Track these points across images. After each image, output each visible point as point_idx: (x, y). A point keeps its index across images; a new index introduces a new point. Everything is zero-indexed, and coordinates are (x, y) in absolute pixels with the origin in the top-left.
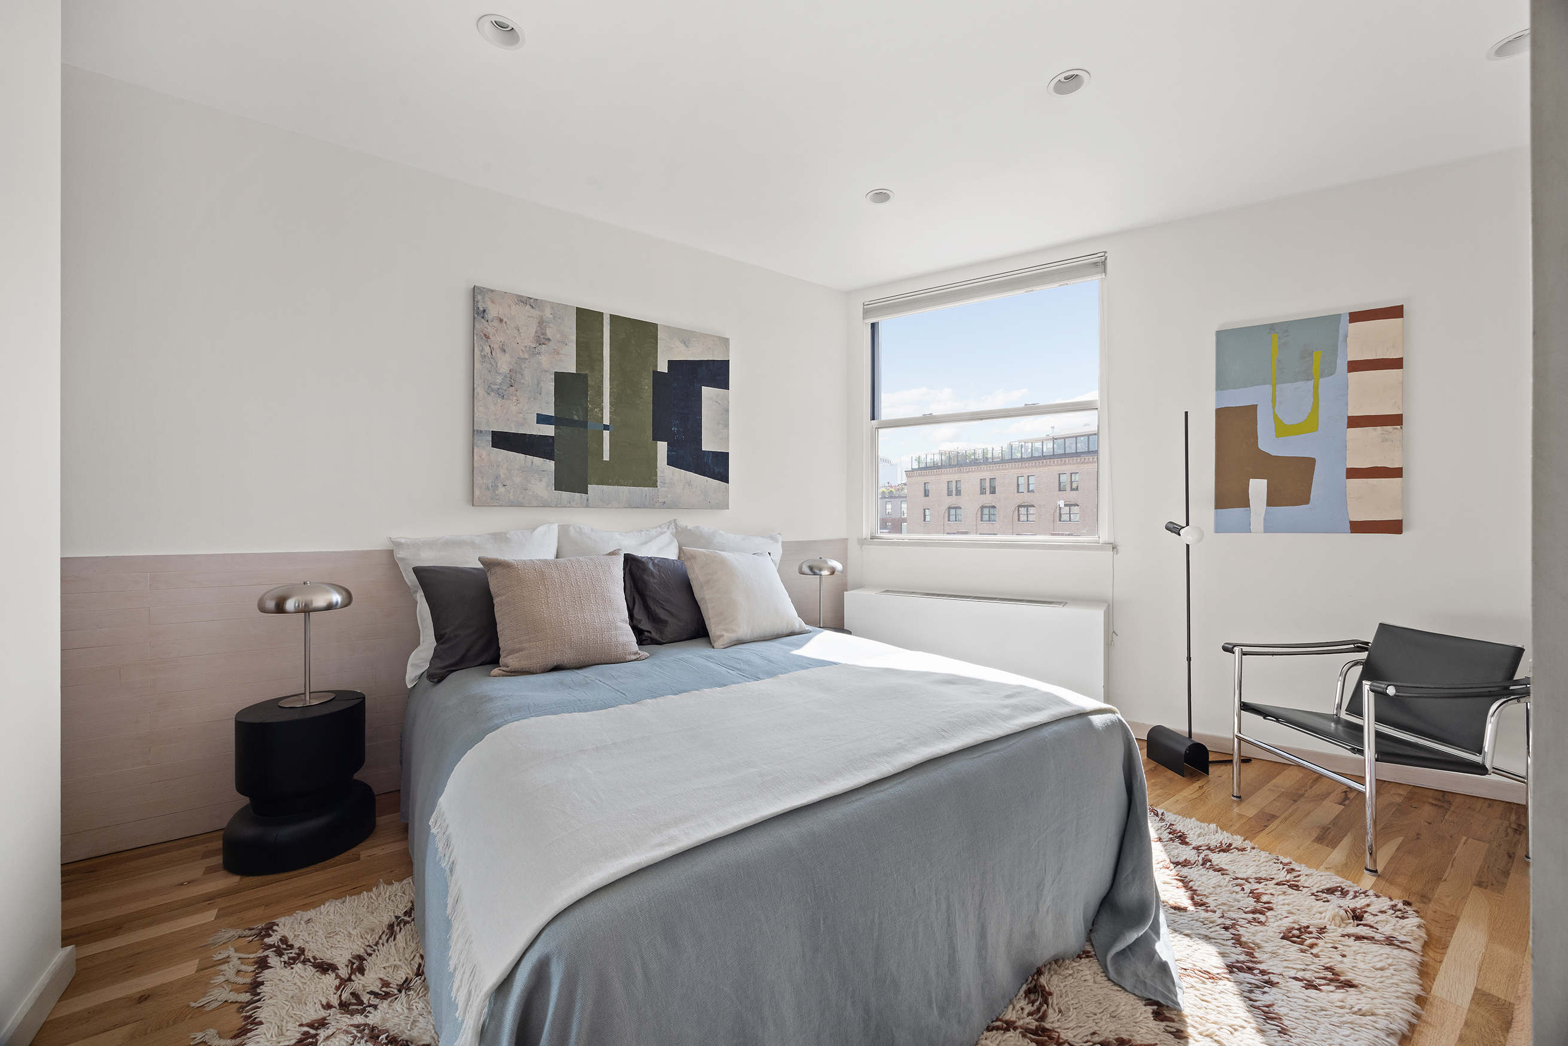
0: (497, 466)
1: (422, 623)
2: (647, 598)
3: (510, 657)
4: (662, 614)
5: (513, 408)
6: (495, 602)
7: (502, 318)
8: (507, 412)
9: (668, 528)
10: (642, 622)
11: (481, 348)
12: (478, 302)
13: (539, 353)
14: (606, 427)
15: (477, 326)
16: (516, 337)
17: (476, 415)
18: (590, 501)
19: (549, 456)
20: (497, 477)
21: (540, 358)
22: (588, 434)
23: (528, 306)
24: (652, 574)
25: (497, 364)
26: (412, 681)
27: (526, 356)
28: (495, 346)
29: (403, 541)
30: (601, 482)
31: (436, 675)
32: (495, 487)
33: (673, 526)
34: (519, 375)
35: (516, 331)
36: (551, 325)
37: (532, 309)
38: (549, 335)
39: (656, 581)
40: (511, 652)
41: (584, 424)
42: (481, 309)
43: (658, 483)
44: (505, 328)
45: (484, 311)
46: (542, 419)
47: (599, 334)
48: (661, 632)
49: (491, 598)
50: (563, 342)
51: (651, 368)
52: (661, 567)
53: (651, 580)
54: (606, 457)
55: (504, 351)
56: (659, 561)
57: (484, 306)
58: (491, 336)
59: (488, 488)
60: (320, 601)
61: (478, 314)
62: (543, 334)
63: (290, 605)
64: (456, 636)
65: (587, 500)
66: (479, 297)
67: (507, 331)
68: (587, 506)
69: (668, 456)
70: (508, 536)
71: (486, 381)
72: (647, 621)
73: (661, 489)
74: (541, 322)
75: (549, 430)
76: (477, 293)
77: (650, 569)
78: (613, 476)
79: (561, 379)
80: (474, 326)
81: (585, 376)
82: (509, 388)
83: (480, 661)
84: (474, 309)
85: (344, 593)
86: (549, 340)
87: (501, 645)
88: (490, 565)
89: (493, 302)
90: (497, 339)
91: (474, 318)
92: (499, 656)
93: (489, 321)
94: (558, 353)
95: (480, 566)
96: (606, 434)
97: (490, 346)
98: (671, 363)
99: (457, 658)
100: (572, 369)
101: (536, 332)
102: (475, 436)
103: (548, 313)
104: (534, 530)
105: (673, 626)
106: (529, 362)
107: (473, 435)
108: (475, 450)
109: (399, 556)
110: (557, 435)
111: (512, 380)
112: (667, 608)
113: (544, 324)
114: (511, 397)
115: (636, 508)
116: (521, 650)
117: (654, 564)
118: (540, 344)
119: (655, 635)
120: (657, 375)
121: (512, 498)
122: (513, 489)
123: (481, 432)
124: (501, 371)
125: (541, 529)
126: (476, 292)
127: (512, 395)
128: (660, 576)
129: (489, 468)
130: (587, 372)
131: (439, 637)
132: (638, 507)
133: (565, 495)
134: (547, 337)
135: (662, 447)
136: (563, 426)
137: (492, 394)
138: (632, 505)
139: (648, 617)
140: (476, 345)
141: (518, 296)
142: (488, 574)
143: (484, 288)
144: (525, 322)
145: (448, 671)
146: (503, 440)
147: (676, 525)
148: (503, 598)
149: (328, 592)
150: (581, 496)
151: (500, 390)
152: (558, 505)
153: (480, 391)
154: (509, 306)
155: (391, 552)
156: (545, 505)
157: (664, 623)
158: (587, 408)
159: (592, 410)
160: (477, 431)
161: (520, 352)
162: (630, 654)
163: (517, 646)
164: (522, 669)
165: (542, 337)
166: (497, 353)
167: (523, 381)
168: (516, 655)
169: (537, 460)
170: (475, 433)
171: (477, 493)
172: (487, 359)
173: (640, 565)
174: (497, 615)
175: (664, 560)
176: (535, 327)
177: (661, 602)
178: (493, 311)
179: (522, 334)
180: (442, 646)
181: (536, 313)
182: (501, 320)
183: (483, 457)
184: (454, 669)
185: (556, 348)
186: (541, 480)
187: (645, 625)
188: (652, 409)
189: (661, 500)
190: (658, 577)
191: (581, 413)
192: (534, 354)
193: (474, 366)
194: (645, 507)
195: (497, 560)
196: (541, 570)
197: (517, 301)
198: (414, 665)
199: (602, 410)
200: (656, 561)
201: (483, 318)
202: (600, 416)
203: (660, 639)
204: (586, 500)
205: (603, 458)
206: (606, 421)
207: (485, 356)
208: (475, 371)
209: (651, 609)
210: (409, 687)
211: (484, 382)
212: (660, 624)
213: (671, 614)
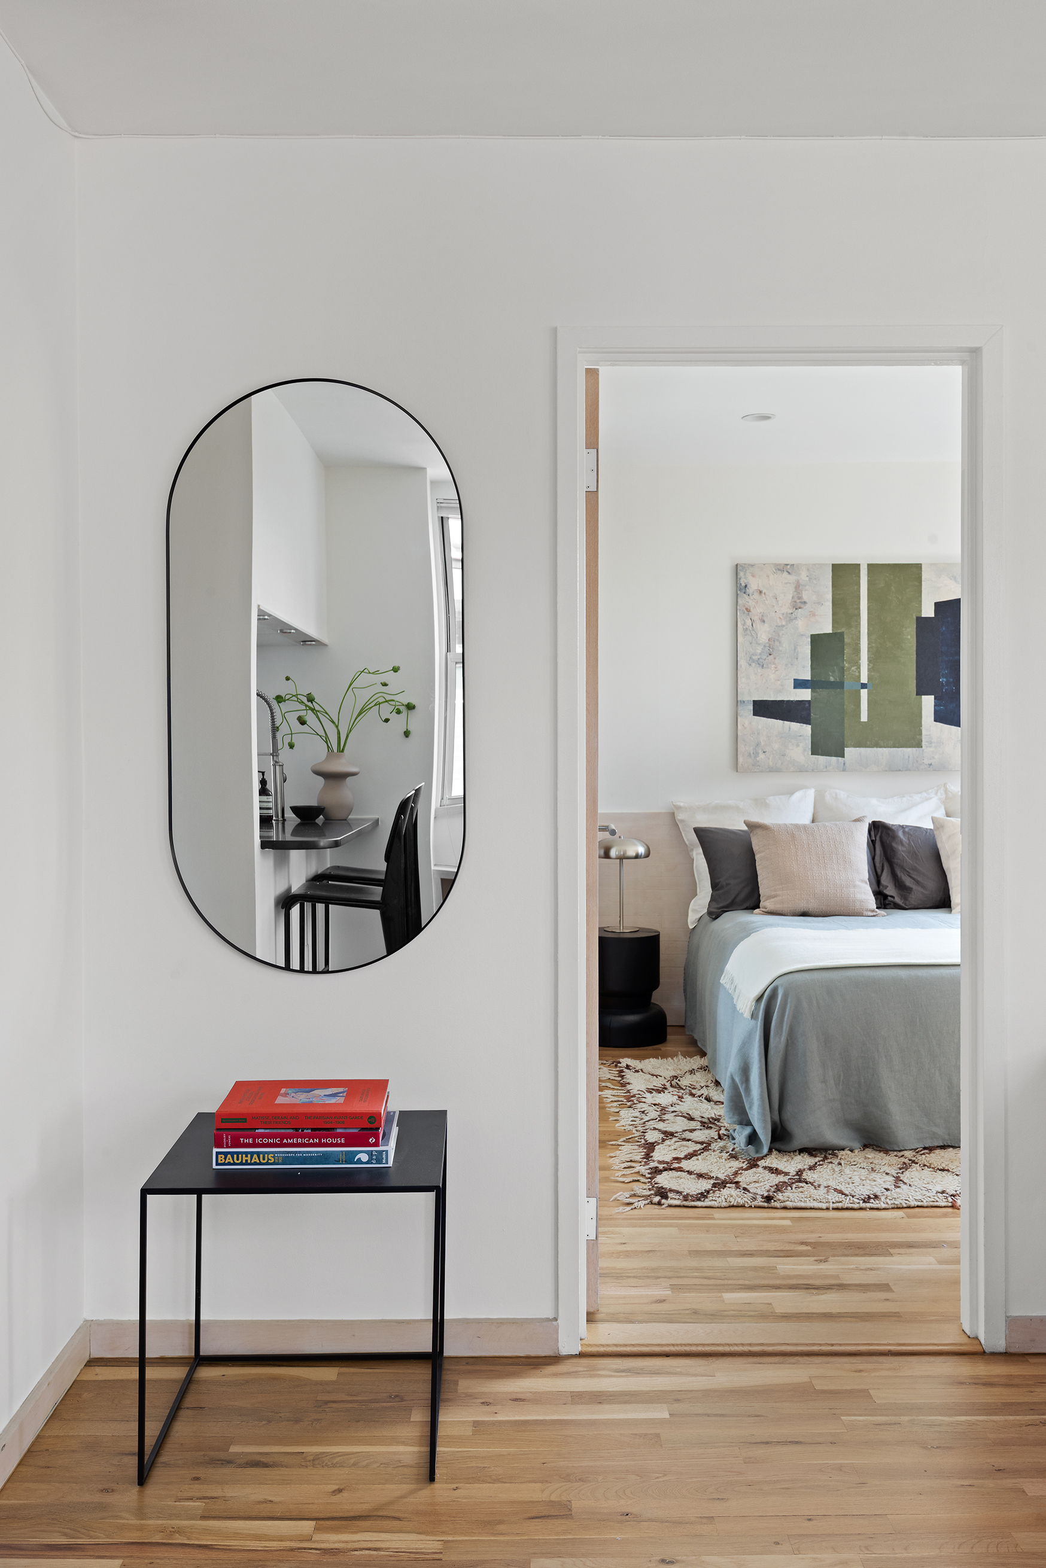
0: (758, 734)
1: (698, 876)
2: (895, 866)
3: (768, 901)
4: (908, 882)
5: (772, 676)
6: (756, 857)
7: (761, 590)
8: (767, 681)
9: (936, 794)
10: (888, 889)
11: (743, 622)
12: (740, 579)
13: (796, 618)
14: (864, 686)
15: (740, 602)
16: (773, 606)
17: (739, 687)
18: (847, 764)
19: (806, 720)
20: (758, 745)
21: (797, 623)
22: (845, 695)
23: (785, 573)
24: (901, 843)
25: (757, 635)
26: (692, 923)
27: (784, 623)
28: (755, 618)
29: (682, 804)
30: (859, 745)
31: (714, 914)
32: (756, 754)
33: (942, 790)
34: (777, 643)
35: (774, 600)
36: (807, 587)
37: (789, 575)
38: (805, 598)
39: (905, 849)
40: (769, 898)
41: (840, 685)
42: (743, 585)
43: (924, 744)
44: (765, 599)
45: (746, 586)
46: (799, 684)
47: (856, 587)
48: (905, 898)
49: (754, 855)
50: (819, 603)
51: (914, 615)
52: (911, 835)
53: (900, 848)
54: (864, 718)
55: (764, 621)
56: (910, 830)
57: (746, 581)
58: (752, 609)
59: (750, 755)
60: (631, 852)
61: (740, 590)
62: (799, 598)
63: (613, 853)
64: (727, 885)
65: (844, 764)
66: (741, 574)
67: (766, 601)
68: (844, 770)
69: (936, 712)
70: (767, 801)
71: (748, 653)
72: (894, 887)
73: (926, 749)
74: (798, 587)
75: (805, 695)
76: (740, 570)
77: (899, 837)
78: (869, 738)
79: (817, 640)
80: (737, 602)
81: (842, 634)
82: (768, 656)
83: (745, 906)
84: (737, 586)
85: (645, 846)
86: (805, 603)
87: (761, 892)
88: (752, 826)
89: (753, 576)
90: (757, 612)
91: (737, 595)
92: (760, 901)
93: (750, 595)
94: (814, 615)
95: (745, 828)
96: (864, 693)
97: (751, 619)
98: (938, 605)
99: (729, 901)
100: (828, 629)
101: (793, 598)
102: (739, 707)
103: (804, 577)
104: (792, 793)
105: (918, 893)
106: (786, 628)
107: (737, 705)
108: (739, 720)
109: (679, 818)
110: (813, 698)
111: (771, 650)
112: (913, 876)
113: (800, 588)
114: (770, 665)
115: (897, 771)
116: (775, 896)
117: (904, 832)
118: (796, 609)
119: (898, 900)
120: (921, 622)
121: (771, 764)
122: (772, 756)
123: (744, 702)
124: (761, 642)
125: (798, 795)
126: (737, 569)
127: (770, 663)
128: (909, 844)
129: (751, 735)
130: (843, 630)
131: (715, 886)
132: (900, 770)
133: (822, 759)
134: (803, 601)
135: (928, 702)
136: (819, 689)
137: (753, 664)
138: (892, 769)
139: (895, 884)
140: (739, 620)
141: (776, 565)
142: (751, 835)
143: (745, 564)
144: (782, 588)
145: (722, 911)
146: (763, 709)
147: (946, 791)
148: (763, 854)
149: (636, 845)
150: (838, 760)
151: (761, 660)
152: (814, 770)
153: (742, 663)
154: (768, 576)
155: (673, 815)
156: (801, 770)
157: (908, 890)
158: (843, 668)
159: (849, 669)
160: (741, 701)
161: (778, 620)
162: (867, 910)
163: (773, 893)
164: (777, 911)
165: (798, 601)
166: (758, 625)
167: (780, 648)
168: (772, 900)
169: (795, 726)
170: (737, 703)
171: (741, 760)
172: (748, 632)
173: (890, 832)
174: (758, 868)
175: (916, 829)
176: (791, 593)
177: (908, 870)
178: (754, 584)
179: (779, 602)
180: (717, 892)
181: (792, 578)
182: (761, 592)
183: (746, 725)
184: (726, 909)
185: (812, 610)
186: (798, 745)
187: (890, 890)
188: (915, 661)
189: (926, 762)
190: (907, 846)
191: (837, 674)
192: (791, 620)
193: (737, 640)
194: (908, 770)
195: (758, 823)
196: (793, 832)
197: (775, 571)
198: (694, 911)
199: (859, 668)
200: (907, 830)
201: (745, 593)
202: (857, 674)
203: (903, 905)
204: (842, 764)
205: (860, 719)
206: (864, 679)
207: (747, 629)
208: (738, 645)
209: (897, 876)
210: (691, 927)
211: (746, 654)
212: (905, 891)
213: (917, 882)
